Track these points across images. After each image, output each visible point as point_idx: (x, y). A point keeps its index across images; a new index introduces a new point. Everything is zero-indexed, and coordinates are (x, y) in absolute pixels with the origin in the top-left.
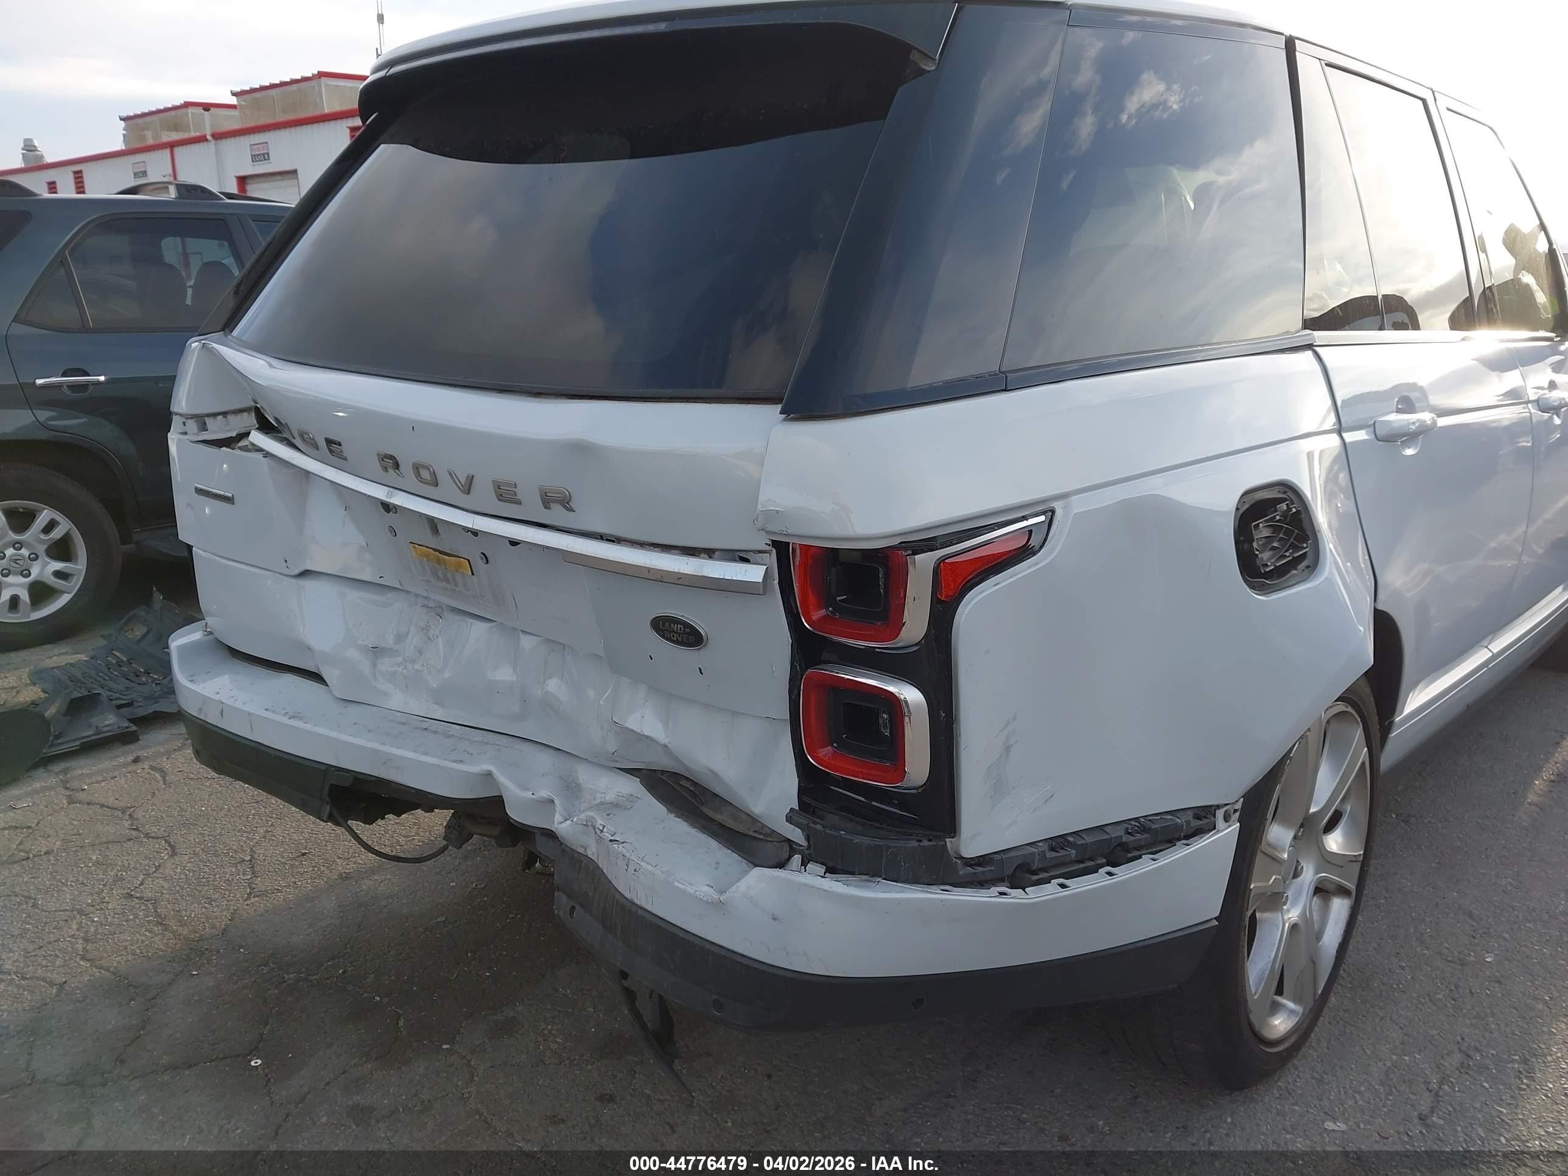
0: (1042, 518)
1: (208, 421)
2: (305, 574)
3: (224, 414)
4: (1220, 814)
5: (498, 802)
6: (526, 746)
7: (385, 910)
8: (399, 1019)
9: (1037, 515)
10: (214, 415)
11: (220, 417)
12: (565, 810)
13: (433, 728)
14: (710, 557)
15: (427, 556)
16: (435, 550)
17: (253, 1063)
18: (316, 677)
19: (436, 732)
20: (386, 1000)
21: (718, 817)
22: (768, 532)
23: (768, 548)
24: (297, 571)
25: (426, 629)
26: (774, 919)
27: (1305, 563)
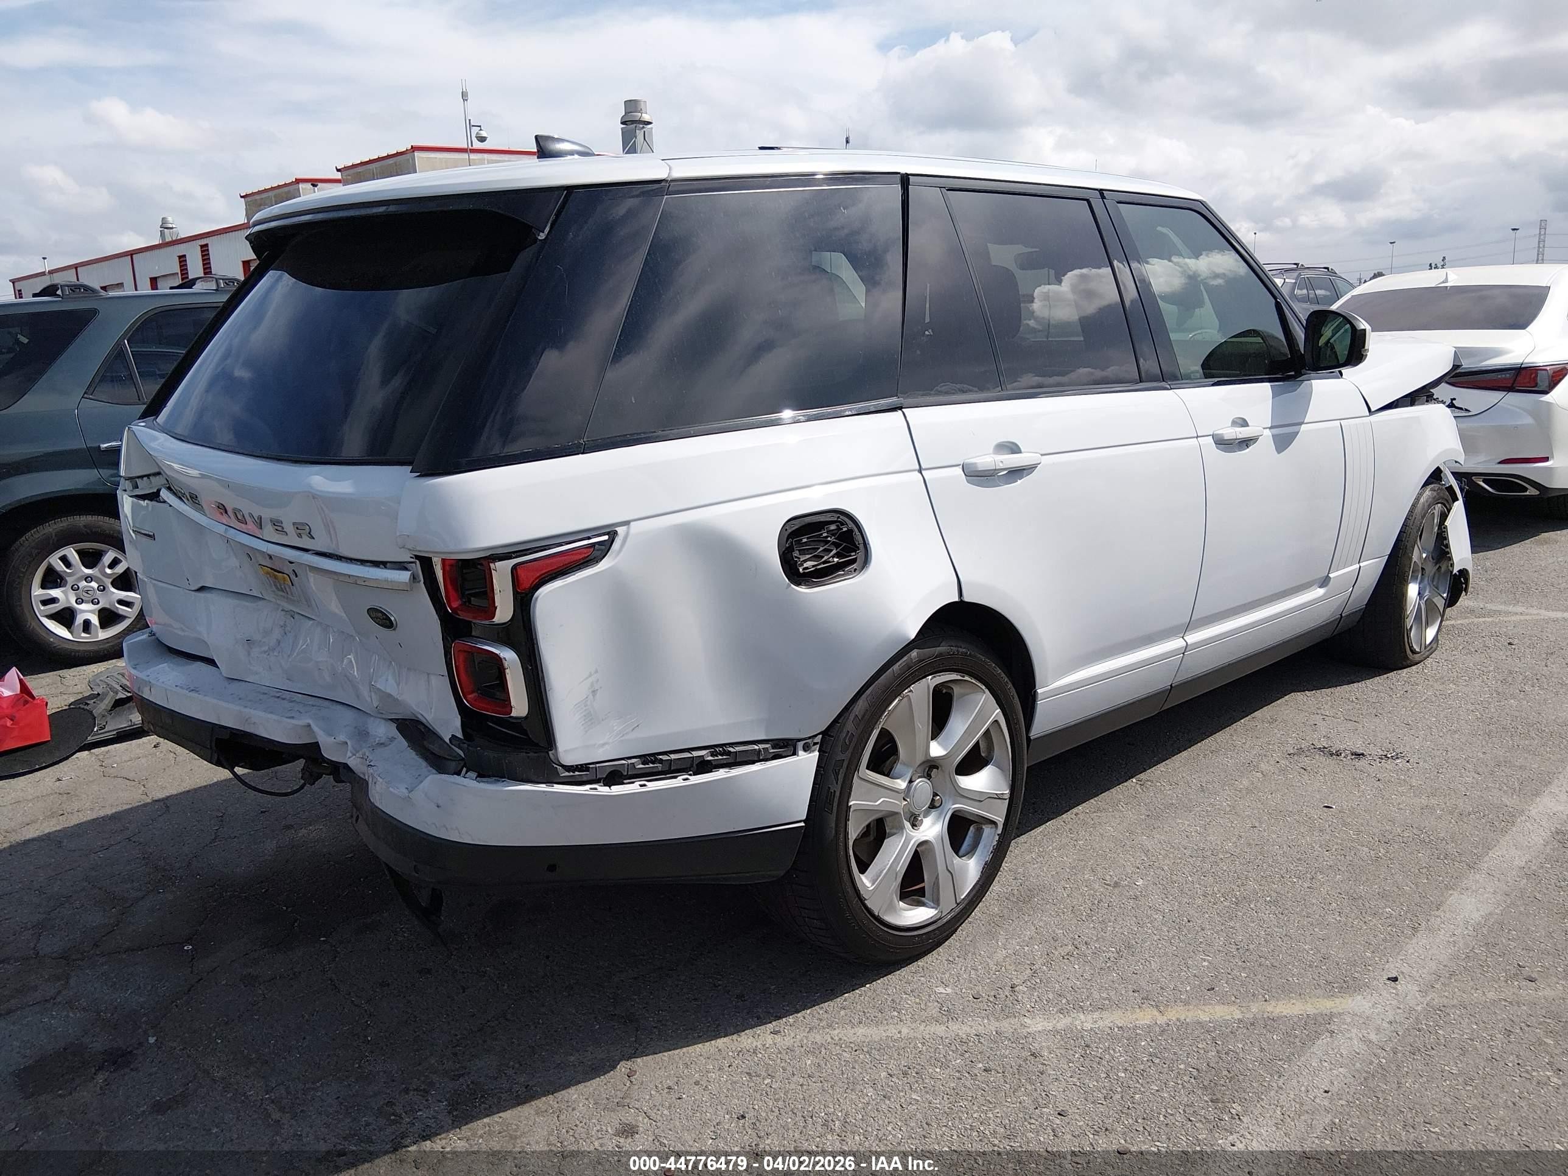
0: (606, 538)
1: (139, 481)
2: (202, 589)
3: (148, 476)
4: (800, 745)
5: (316, 746)
6: (339, 707)
7: (311, 850)
8: (296, 921)
9: (604, 534)
10: (142, 477)
11: (145, 479)
12: (354, 748)
13: (284, 697)
14: (386, 567)
15: (268, 573)
16: (272, 569)
17: (185, 948)
18: (211, 662)
19: (284, 699)
20: (290, 910)
21: (431, 747)
22: (410, 550)
23: (412, 560)
24: (196, 588)
25: (284, 626)
26: (438, 806)
27: (854, 566)
